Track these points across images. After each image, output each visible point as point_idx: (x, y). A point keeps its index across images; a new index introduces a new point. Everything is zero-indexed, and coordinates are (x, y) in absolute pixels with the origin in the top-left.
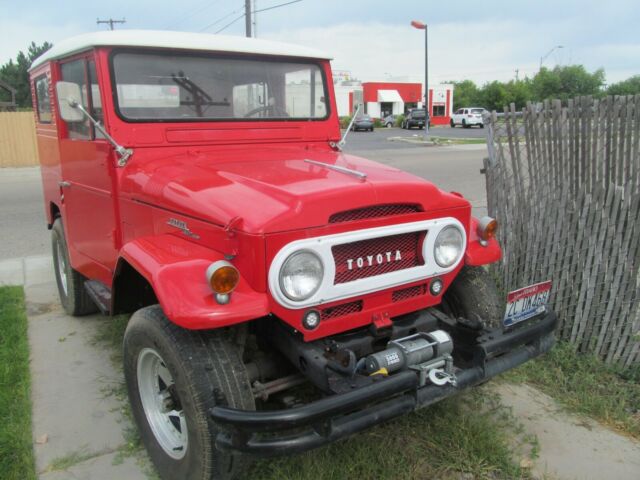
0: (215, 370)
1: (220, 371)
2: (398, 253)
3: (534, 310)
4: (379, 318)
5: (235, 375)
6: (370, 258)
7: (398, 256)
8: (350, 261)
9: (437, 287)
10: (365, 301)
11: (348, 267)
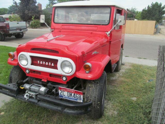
2: (53, 64)
3: (77, 100)
4: (43, 79)
5: (16, 76)
6: (44, 63)
8: (39, 61)
9: (64, 79)
10: (41, 73)
11: (38, 63)
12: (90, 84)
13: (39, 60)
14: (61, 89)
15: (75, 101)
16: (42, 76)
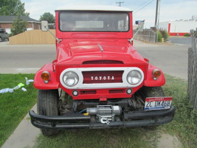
0: (45, 102)
1: (47, 102)
2: (113, 77)
3: (164, 107)
4: (102, 97)
5: (51, 104)
6: (100, 78)
7: (113, 78)
9: (129, 91)
10: (97, 91)
11: (91, 79)
12: (153, 92)
13: (92, 76)
14: (149, 100)
15: (163, 109)
16: (99, 94)
